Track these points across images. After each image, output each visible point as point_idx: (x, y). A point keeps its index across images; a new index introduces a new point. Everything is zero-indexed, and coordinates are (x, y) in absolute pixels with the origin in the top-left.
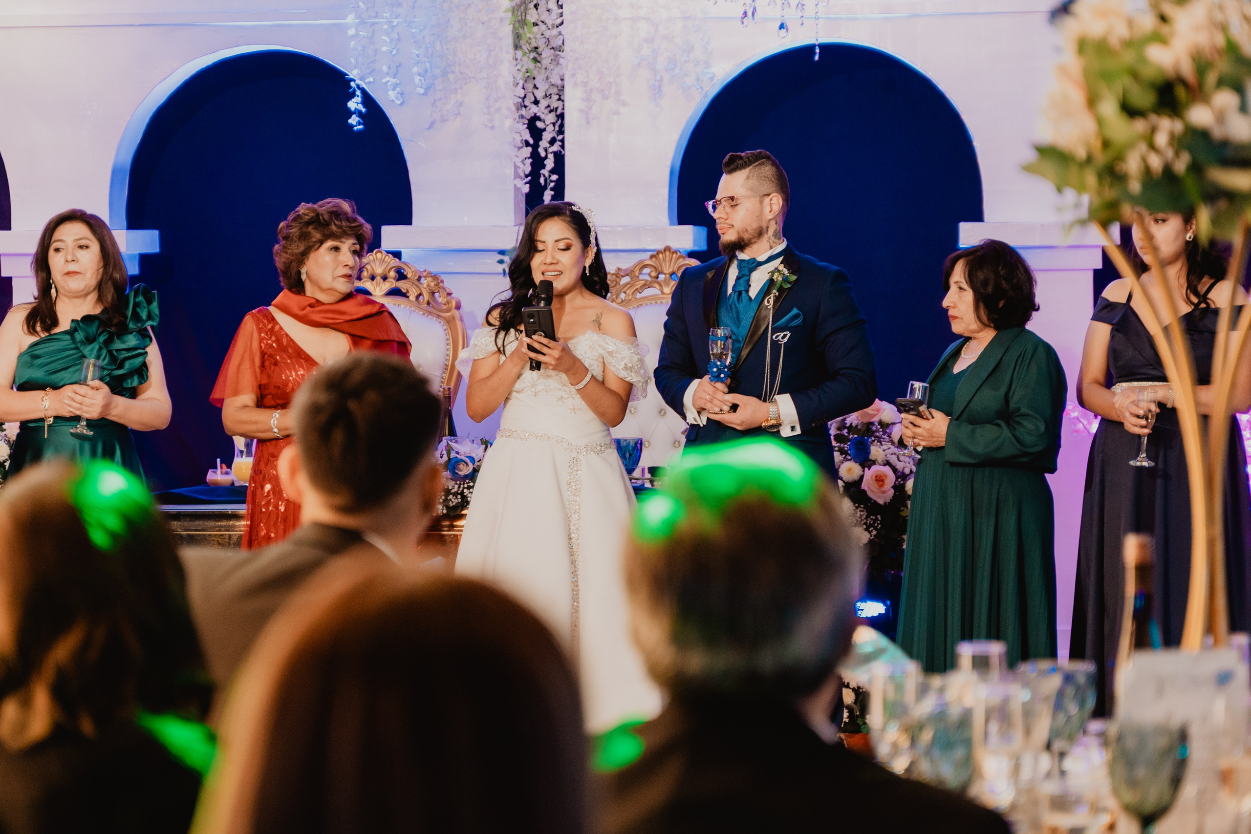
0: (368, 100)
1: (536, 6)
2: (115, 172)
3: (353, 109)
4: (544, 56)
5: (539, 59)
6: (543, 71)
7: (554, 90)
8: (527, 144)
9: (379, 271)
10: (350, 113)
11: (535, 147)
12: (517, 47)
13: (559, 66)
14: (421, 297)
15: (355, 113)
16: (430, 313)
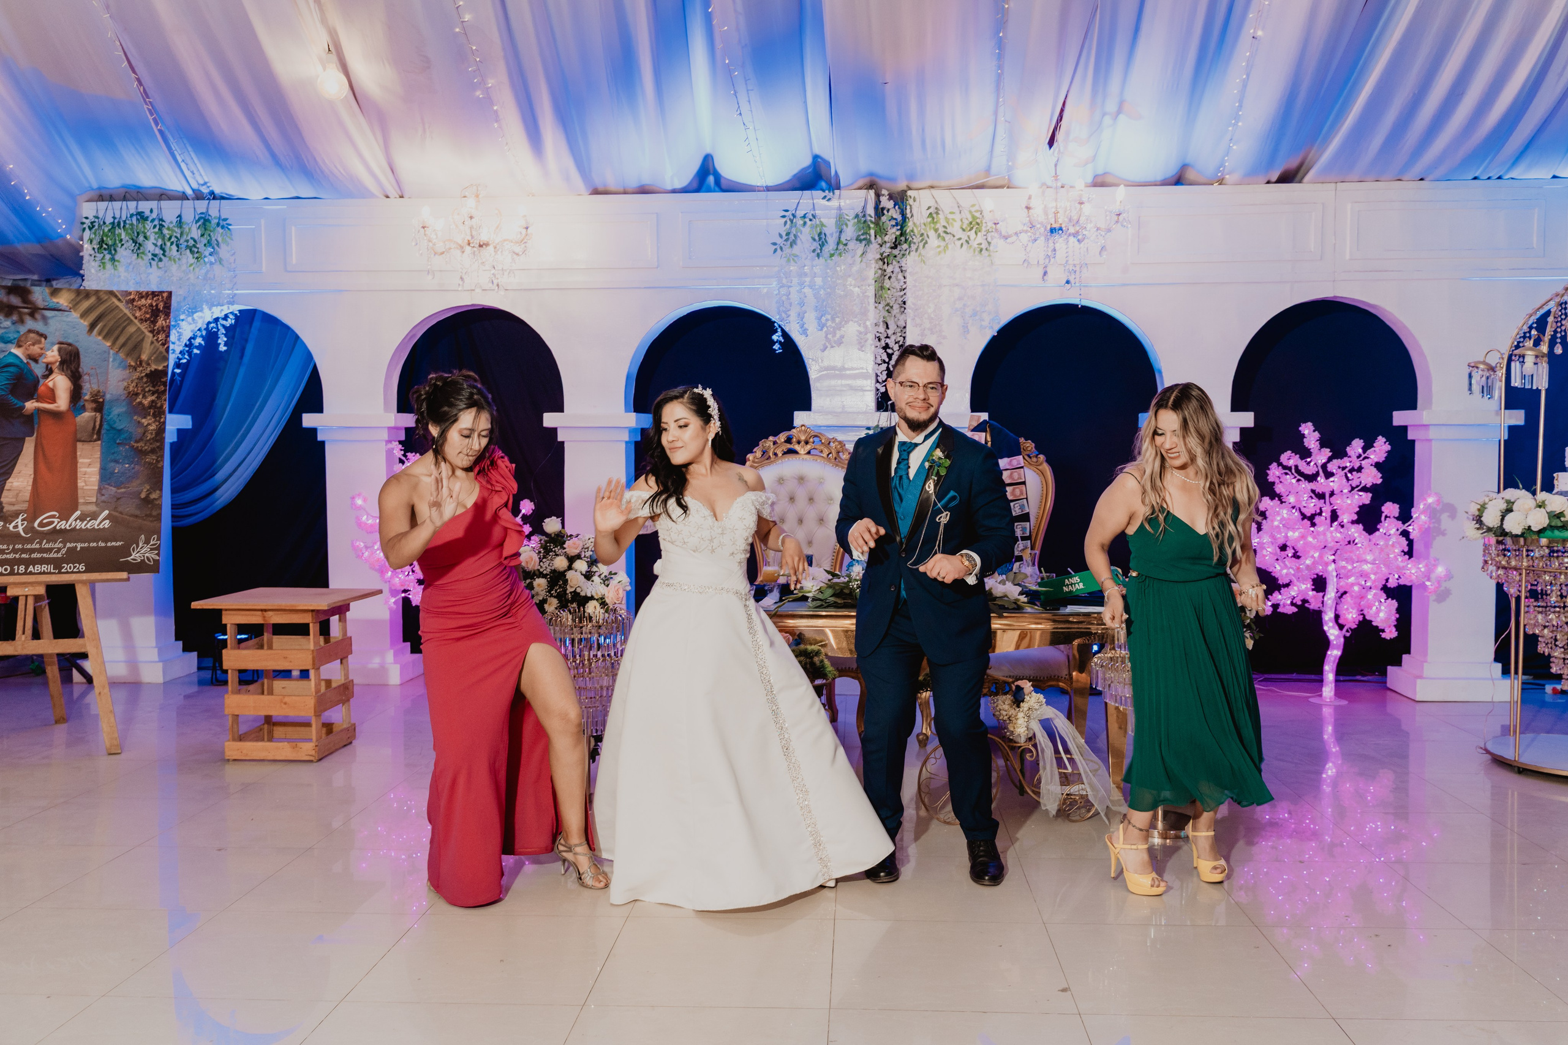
0: (785, 334)
1: (890, 278)
2: (628, 377)
3: (775, 340)
4: (894, 308)
5: (891, 310)
6: (893, 318)
7: (899, 330)
8: (884, 362)
9: (803, 438)
10: (774, 343)
11: (888, 363)
12: (877, 302)
13: (903, 315)
14: (831, 455)
15: (777, 342)
16: (837, 465)
